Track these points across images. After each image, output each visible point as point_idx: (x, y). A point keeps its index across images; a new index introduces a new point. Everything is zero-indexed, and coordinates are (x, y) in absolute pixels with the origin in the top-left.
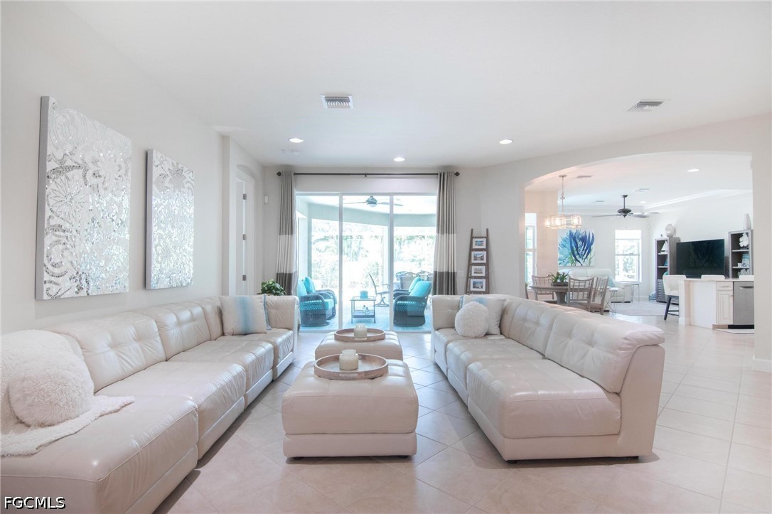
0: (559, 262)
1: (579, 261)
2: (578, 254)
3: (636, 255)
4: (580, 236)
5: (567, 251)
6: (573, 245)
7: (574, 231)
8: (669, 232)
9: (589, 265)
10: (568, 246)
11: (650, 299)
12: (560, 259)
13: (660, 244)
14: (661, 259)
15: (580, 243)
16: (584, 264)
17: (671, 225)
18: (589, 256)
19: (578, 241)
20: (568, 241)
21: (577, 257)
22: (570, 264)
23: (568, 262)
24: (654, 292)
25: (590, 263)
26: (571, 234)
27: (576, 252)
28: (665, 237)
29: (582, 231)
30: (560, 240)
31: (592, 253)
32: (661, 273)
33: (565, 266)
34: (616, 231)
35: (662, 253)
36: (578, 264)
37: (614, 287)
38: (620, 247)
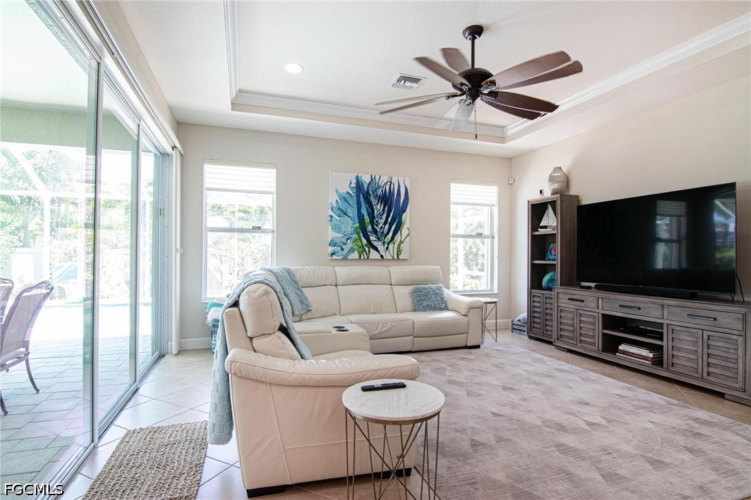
0: (331, 249)
1: (376, 249)
2: (375, 232)
3: (486, 237)
4: (379, 192)
5: (350, 225)
6: (364, 211)
7: (366, 179)
8: (556, 186)
9: (397, 259)
10: (352, 212)
11: (515, 328)
12: (333, 244)
13: (537, 210)
14: (539, 245)
15: (378, 208)
16: (387, 256)
17: (560, 168)
18: (398, 238)
19: (374, 201)
20: (353, 202)
21: (372, 238)
22: (355, 255)
23: (352, 250)
24: (523, 315)
25: (399, 252)
26: (359, 185)
27: (369, 228)
28: (548, 195)
29: (385, 179)
30: (333, 199)
31: (404, 231)
32: (537, 274)
33: (345, 258)
34: (454, 186)
35: (541, 231)
36: (374, 254)
37: (446, 309)
38: (461, 220)
